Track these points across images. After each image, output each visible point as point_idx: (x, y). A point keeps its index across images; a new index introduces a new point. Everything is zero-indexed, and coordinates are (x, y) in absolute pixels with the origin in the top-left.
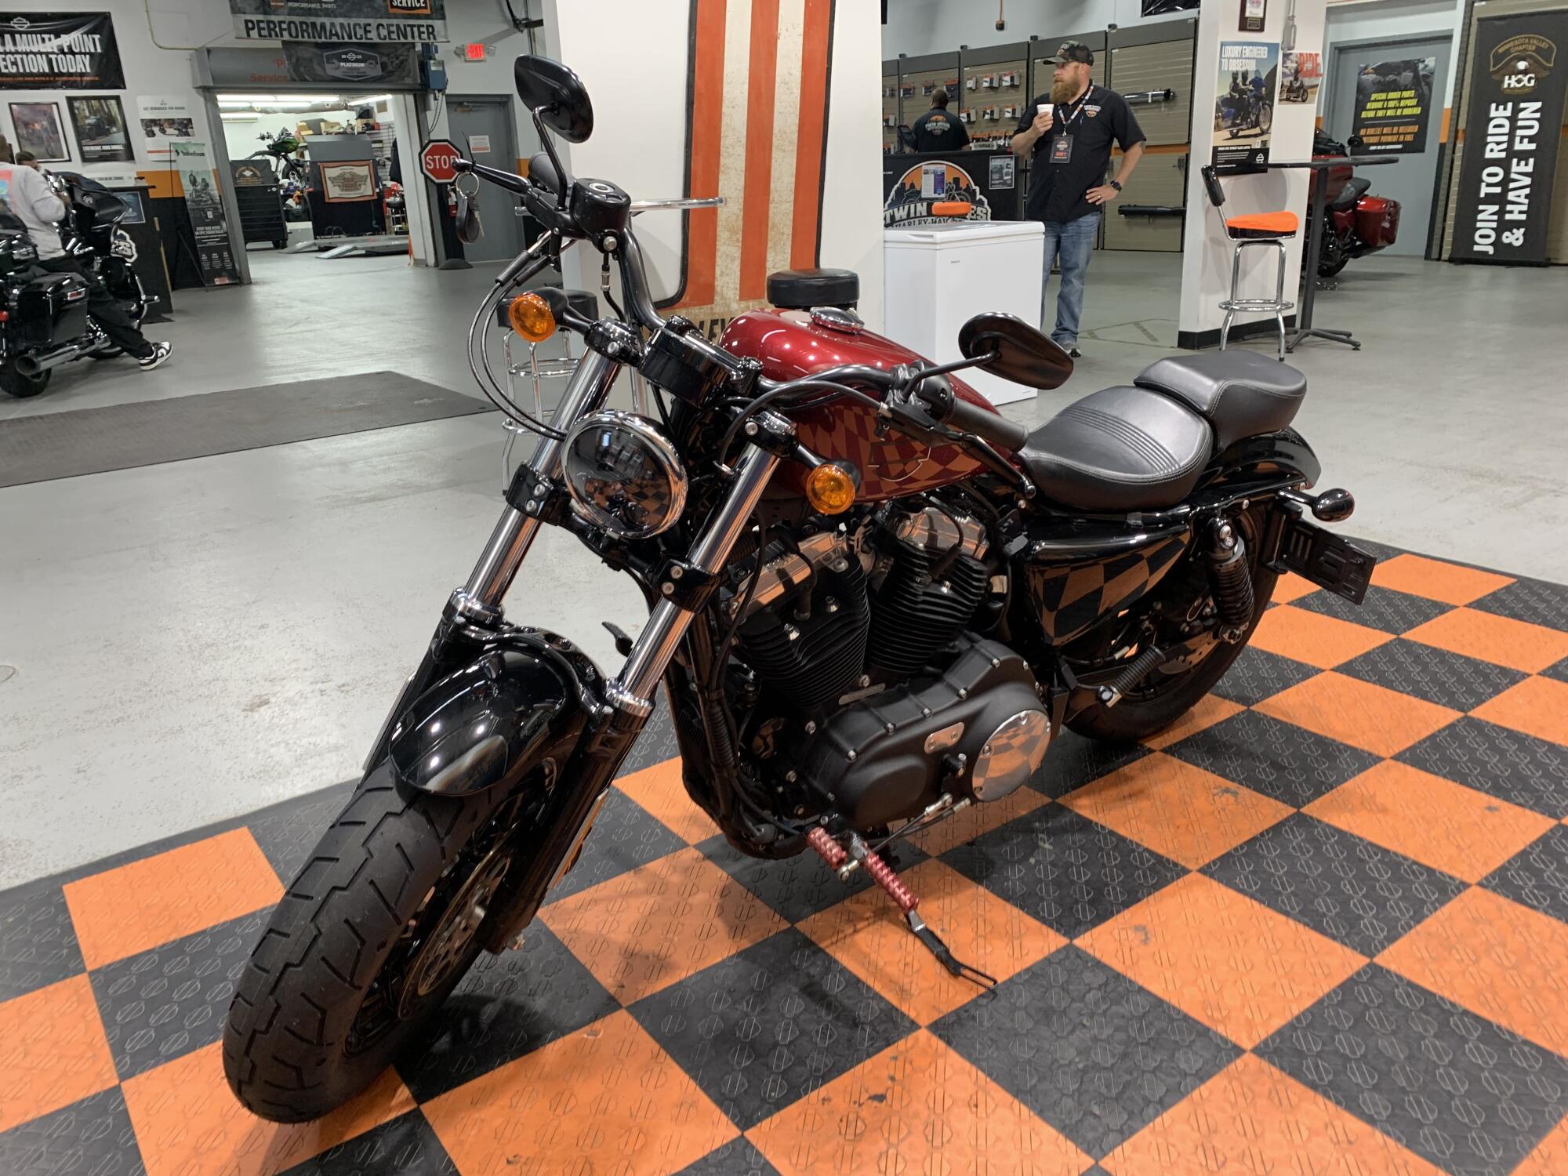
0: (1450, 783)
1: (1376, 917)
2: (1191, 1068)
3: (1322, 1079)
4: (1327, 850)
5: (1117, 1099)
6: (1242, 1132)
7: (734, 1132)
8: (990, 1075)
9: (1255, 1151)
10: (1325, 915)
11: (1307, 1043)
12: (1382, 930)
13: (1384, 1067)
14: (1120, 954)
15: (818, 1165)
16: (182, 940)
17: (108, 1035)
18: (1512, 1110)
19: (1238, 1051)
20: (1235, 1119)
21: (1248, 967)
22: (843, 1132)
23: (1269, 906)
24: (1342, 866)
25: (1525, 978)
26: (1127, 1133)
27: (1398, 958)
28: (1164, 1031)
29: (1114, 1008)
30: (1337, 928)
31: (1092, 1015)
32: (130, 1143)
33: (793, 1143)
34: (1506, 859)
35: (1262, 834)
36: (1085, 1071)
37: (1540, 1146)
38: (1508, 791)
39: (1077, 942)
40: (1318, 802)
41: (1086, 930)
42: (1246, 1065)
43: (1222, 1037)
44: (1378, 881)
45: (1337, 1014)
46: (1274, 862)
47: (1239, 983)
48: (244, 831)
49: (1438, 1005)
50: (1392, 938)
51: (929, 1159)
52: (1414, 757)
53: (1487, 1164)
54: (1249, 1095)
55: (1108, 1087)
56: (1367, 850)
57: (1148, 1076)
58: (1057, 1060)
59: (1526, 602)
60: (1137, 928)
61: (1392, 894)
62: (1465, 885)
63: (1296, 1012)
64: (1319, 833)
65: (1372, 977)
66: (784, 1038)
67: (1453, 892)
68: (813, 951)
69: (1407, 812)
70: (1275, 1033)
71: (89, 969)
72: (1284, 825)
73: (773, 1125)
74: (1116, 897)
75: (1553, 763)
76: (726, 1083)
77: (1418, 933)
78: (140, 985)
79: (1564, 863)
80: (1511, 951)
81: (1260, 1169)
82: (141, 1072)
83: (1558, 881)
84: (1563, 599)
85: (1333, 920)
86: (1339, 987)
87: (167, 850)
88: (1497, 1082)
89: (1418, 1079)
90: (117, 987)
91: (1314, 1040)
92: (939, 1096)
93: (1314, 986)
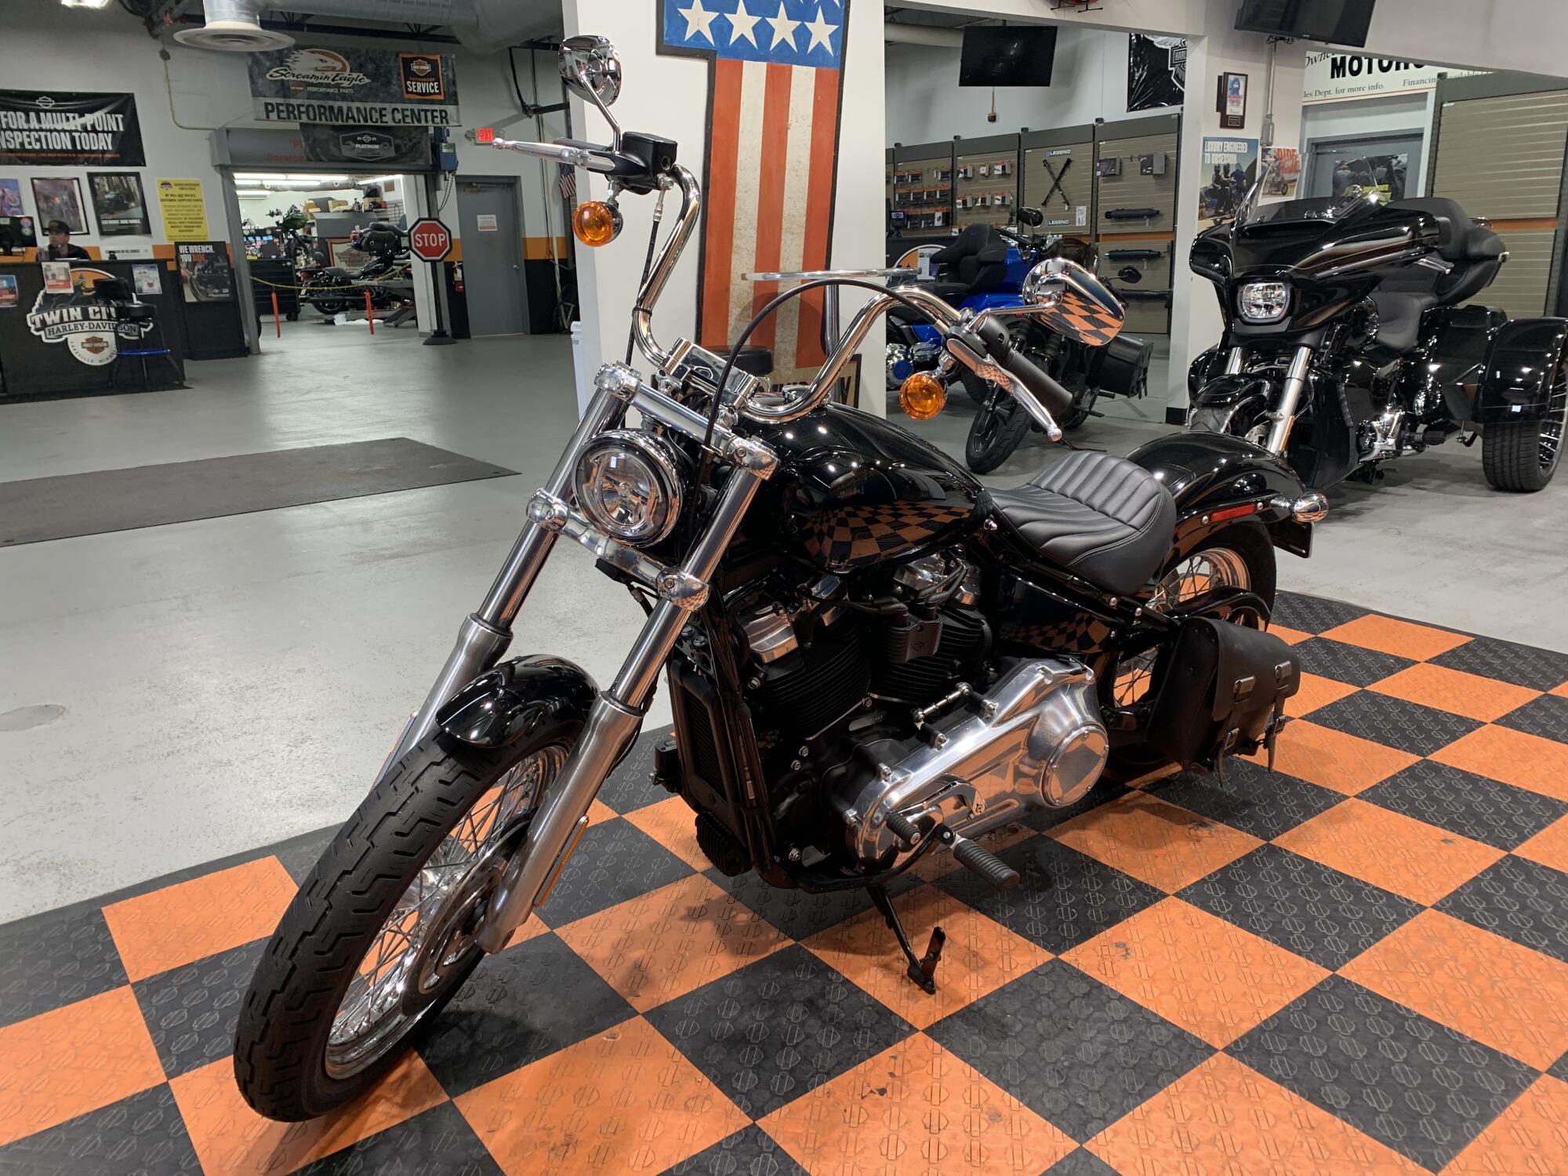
0: (1409, 819)
1: (1338, 935)
2: (1167, 1064)
3: (1288, 1075)
4: (1294, 877)
5: (1099, 1093)
6: (1214, 1120)
7: (748, 1121)
8: (981, 1072)
9: (1225, 1134)
10: (1292, 934)
11: (1274, 1043)
12: (1344, 947)
13: (1345, 1064)
14: (1102, 968)
15: (826, 1149)
16: (218, 955)
17: (154, 1040)
18: (1460, 1101)
19: (1211, 1050)
20: (1207, 1107)
21: (1221, 979)
22: (847, 1120)
23: (1240, 926)
24: (1308, 892)
26: (1109, 1120)
27: (1359, 971)
28: (1143, 1033)
29: (1097, 1014)
30: (1302, 944)
31: (1076, 1020)
32: (181, 1132)
33: (801, 1130)
34: (1460, 884)
35: (1234, 863)
36: (1069, 1068)
37: (1485, 1131)
38: (1463, 825)
39: (1063, 957)
40: (1286, 835)
41: (1071, 947)
42: (1219, 1062)
43: (1196, 1038)
44: (1341, 904)
45: (1302, 1020)
46: (1245, 888)
47: (1212, 993)
48: (273, 858)
49: (1394, 1011)
50: (1352, 955)
51: (927, 1144)
52: (1376, 795)
53: (1435, 1146)
54: (1221, 1087)
55: (1091, 1081)
56: (1330, 876)
57: (1128, 1072)
58: (1044, 1059)
59: (1482, 658)
60: (1117, 945)
61: (1353, 915)
62: (1423, 908)
63: (1264, 1018)
64: (1287, 862)
65: (1334, 987)
66: (791, 1040)
67: (1410, 913)
68: (816, 965)
69: (1369, 844)
70: (1245, 1035)
71: (132, 981)
72: (1255, 855)
73: (782, 1115)
74: (1099, 918)
75: (1505, 802)
76: (737, 1080)
77: (1377, 949)
78: (181, 996)
79: (1512, 889)
80: (1462, 965)
81: (1230, 1151)
82: (188, 1071)
83: (1506, 903)
84: (1517, 656)
85: (1299, 937)
86: (1304, 995)
87: (199, 876)
88: (1447, 1076)
89: (1375, 1075)
90: (159, 998)
91: (1280, 1041)
92: (936, 1090)
93: (1281, 994)
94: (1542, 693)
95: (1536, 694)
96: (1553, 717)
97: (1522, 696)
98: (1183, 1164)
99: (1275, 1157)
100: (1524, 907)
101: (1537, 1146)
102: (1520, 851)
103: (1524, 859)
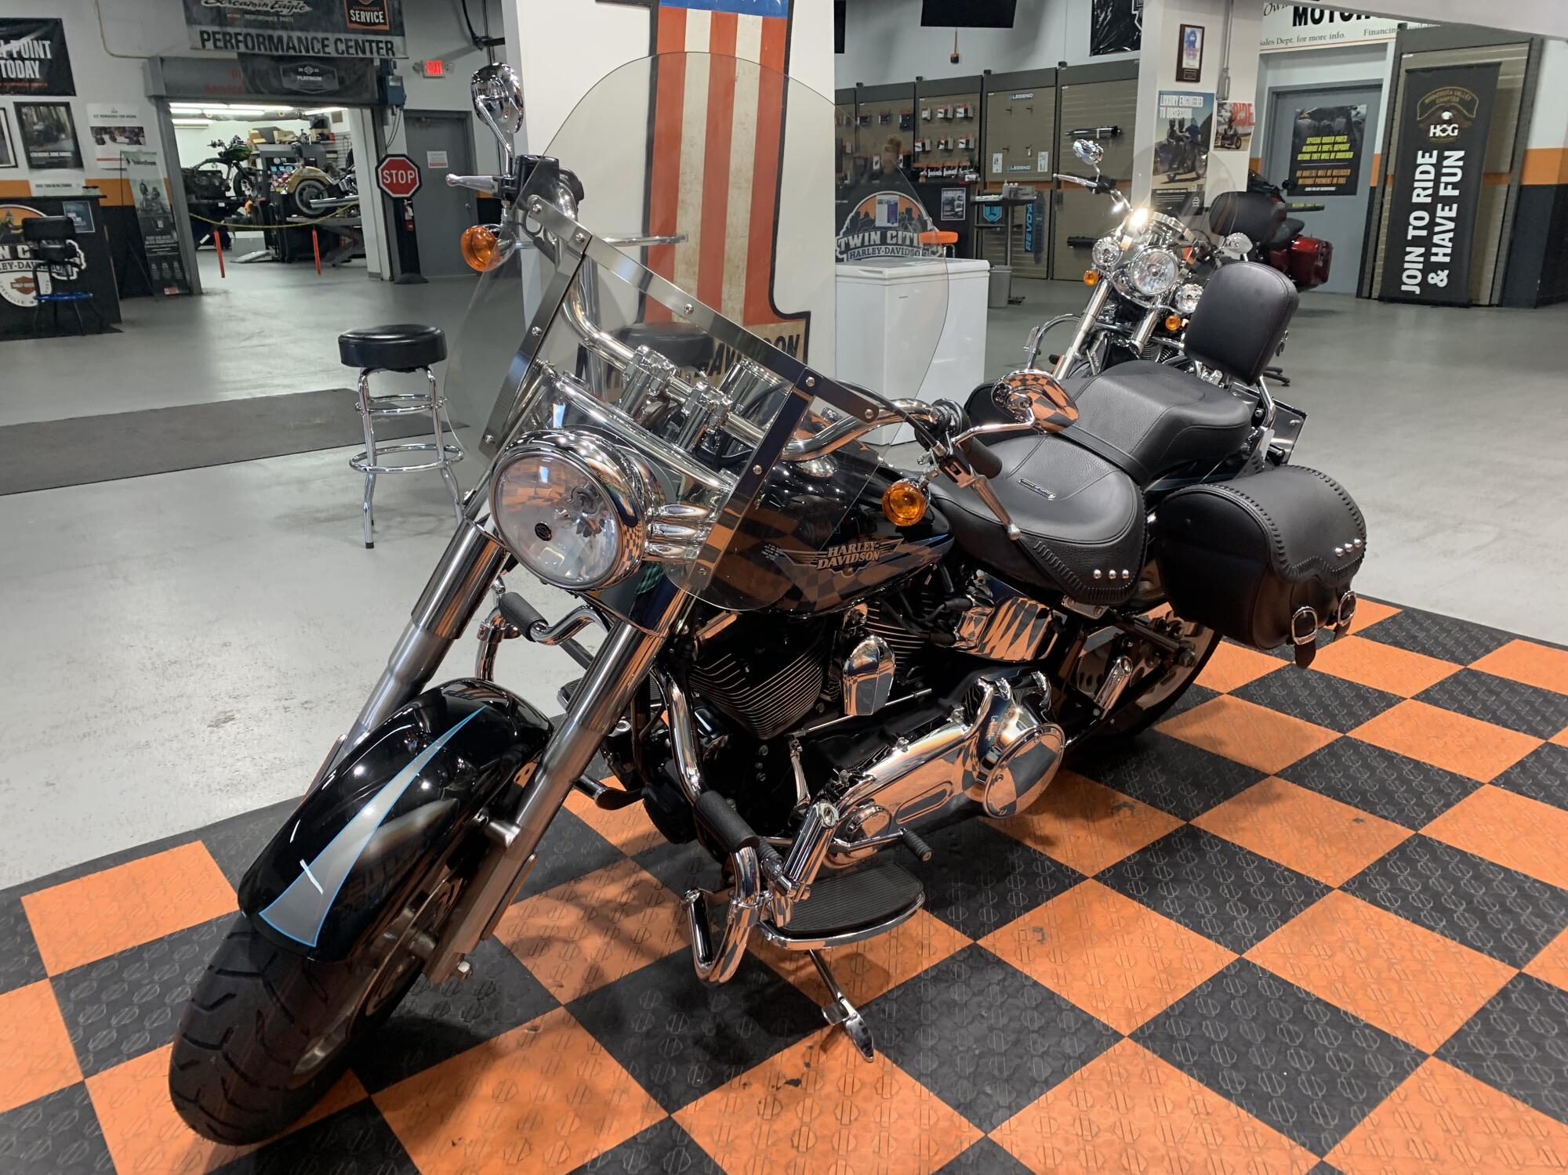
0: (1324, 798)
1: (1248, 918)
2: (1075, 1052)
3: (1189, 1060)
4: (1210, 858)
5: (1007, 1080)
6: (1115, 1107)
7: (662, 1114)
8: (895, 1062)
9: (1125, 1122)
10: (1203, 917)
11: (1178, 1028)
12: (1252, 929)
13: (1243, 1049)
14: (1018, 955)
15: (738, 1142)
16: (140, 946)
17: (71, 1035)
18: (1350, 1084)
19: (1117, 1037)
20: (1109, 1094)
21: (1132, 963)
22: (761, 1112)
23: (1154, 909)
24: (1222, 873)
25: (1373, 972)
26: (1014, 1108)
27: (1264, 954)
28: (1053, 1020)
29: (1010, 1000)
30: (1213, 927)
31: (989, 1009)
32: (96, 1133)
33: (715, 1123)
34: (1367, 865)
35: (1153, 844)
36: (981, 1056)
37: (1371, 1115)
38: (1375, 804)
39: (981, 942)
40: (1205, 815)
41: (989, 932)
42: (1123, 1049)
43: (1104, 1024)
44: (1252, 885)
45: (1206, 1003)
46: (1162, 870)
47: (1123, 978)
48: (200, 842)
49: (1295, 995)
50: (1260, 937)
51: (837, 1136)
52: (1295, 774)
53: (1324, 1130)
54: (1125, 1074)
55: (1000, 1070)
56: (1245, 858)
57: (1036, 1059)
58: (956, 1047)
59: (1408, 631)
60: (1035, 929)
61: (1263, 897)
62: (1329, 889)
63: (1171, 1002)
64: (1204, 843)
65: (1239, 971)
66: (710, 1031)
67: (1317, 894)
69: (1285, 824)
70: (1151, 1021)
71: (51, 974)
72: (1174, 836)
73: (698, 1108)
74: (1018, 902)
75: (1417, 781)
76: (655, 1073)
77: (1283, 932)
78: (101, 989)
79: (1416, 870)
80: (1363, 947)
81: (1128, 1139)
82: (105, 1069)
83: (1410, 884)
84: (1443, 630)
85: (1211, 921)
86: (1210, 980)
87: (123, 863)
88: (1339, 1061)
89: (1272, 1059)
90: (78, 992)
91: (1184, 1026)
92: (849, 1080)
93: (1189, 979)
94: (1462, 667)
95: (1457, 668)
96: (1469, 691)
97: (1442, 669)
98: (1082, 1153)
99: (1171, 1144)
100: (1426, 888)
101: (1419, 1129)
102: (1427, 830)
103: (1430, 839)
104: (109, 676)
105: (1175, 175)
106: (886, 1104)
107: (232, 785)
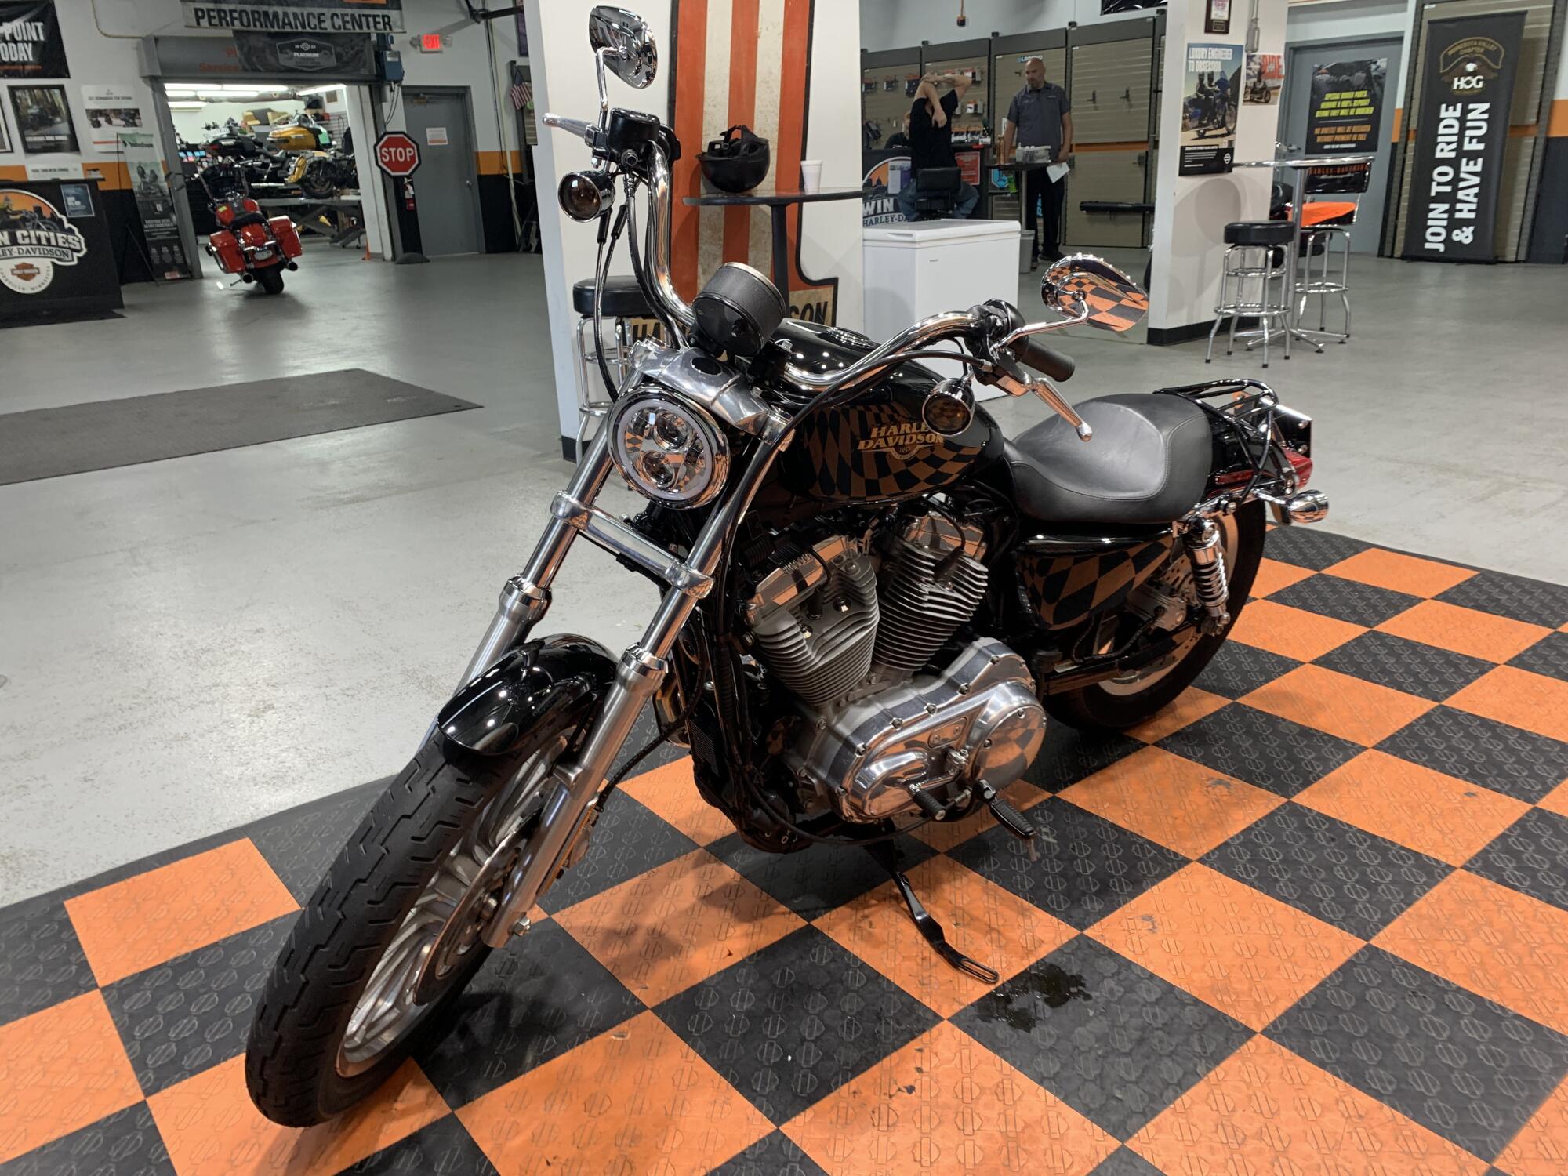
0: (1430, 770)
1: (1369, 901)
2: (1204, 1050)
3: (1330, 1058)
4: (1319, 837)
5: (1136, 1083)
6: (1258, 1110)
7: (770, 1127)
8: (1013, 1064)
9: (1272, 1128)
10: (1321, 900)
11: (1313, 1022)
12: (1376, 912)
13: (1387, 1045)
14: (1130, 945)
15: (854, 1155)
16: (194, 952)
17: (128, 1051)
18: (1509, 1082)
19: (1249, 1033)
20: (1250, 1097)
21: (1253, 953)
22: (876, 1123)
23: (1268, 894)
24: (1334, 853)
25: (1513, 957)
26: (1150, 1114)
27: (1393, 939)
28: (1177, 1016)
29: (1128, 995)
30: (1333, 912)
31: (1107, 1003)
32: (163, 1158)
33: (827, 1136)
34: (1488, 842)
35: (1256, 824)
36: (1104, 1057)
37: (1538, 1114)
38: (1485, 776)
39: (1088, 932)
40: (1306, 792)
41: (1095, 922)
42: (1258, 1046)
43: (1232, 1019)
44: (1368, 865)
45: (1339, 995)
46: (1269, 851)
47: (1245, 969)
48: (246, 842)
49: (1433, 984)
50: (1385, 922)
51: (961, 1147)
52: (1393, 745)
53: (1488, 1132)
54: (1263, 1075)
55: (1128, 1071)
56: (1356, 837)
57: (1165, 1059)
58: (1077, 1047)
59: (1489, 593)
60: (1143, 918)
61: (1382, 878)
62: (1451, 868)
63: (1301, 995)
64: (1310, 822)
65: (1369, 960)
66: (810, 1034)
67: (1439, 875)
68: (832, 949)
69: (1392, 799)
70: (1283, 1015)
71: (101, 985)
72: (1277, 814)
73: (807, 1120)
74: (1121, 889)
75: (1525, 750)
76: (756, 1080)
77: (1410, 915)
78: (156, 1000)
79: (1541, 846)
80: (1499, 931)
81: (1278, 1146)
82: (166, 1087)
84: (1525, 591)
85: (1329, 905)
86: (1339, 969)
87: (168, 863)
88: (1493, 1056)
89: (1419, 1055)
90: (132, 1003)
91: (1320, 1021)
92: (967, 1085)
93: (1316, 968)
94: (1552, 631)
95: (1546, 631)
97: (1532, 634)
98: (1230, 1162)
99: (1325, 1151)
100: (1555, 866)
102: (1545, 803)
103: (1551, 813)
104: (141, 666)
105: (1205, 131)
106: (1010, 1112)
107: (278, 777)
